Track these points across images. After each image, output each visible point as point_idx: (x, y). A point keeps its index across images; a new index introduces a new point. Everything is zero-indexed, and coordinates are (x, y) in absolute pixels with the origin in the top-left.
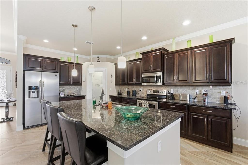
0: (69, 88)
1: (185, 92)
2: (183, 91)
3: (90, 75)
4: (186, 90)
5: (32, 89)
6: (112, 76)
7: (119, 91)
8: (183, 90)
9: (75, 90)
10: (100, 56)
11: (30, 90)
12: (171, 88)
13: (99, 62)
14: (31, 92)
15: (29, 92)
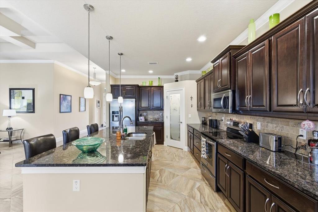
0: (152, 113)
1: (279, 129)
2: (276, 127)
3: (168, 98)
4: (281, 126)
5: (115, 114)
6: (192, 98)
7: (203, 119)
8: (275, 125)
9: (158, 116)
10: (179, 74)
11: (114, 115)
12: (257, 121)
13: (177, 81)
14: (115, 116)
15: (113, 116)
